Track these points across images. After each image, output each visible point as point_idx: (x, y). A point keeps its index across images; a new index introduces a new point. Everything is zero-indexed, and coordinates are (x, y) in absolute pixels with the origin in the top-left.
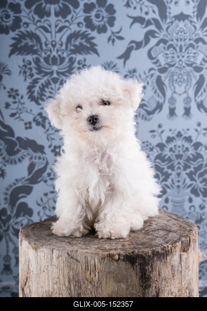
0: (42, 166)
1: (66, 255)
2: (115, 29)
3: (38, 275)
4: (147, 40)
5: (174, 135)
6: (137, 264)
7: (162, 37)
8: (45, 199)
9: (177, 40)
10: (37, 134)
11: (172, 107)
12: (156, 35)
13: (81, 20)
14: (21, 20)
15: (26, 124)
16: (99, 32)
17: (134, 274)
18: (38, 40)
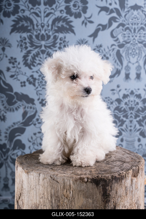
0: (33, 114)
1: (49, 178)
2: (88, 15)
3: (29, 192)
4: (110, 24)
5: (128, 93)
6: (100, 185)
7: (121, 22)
8: (34, 137)
9: (132, 24)
10: (29, 91)
11: (127, 72)
12: (117, 20)
13: (63, 8)
14: (19, 8)
15: (21, 83)
16: (76, 17)
17: (98, 192)
18: (31, 22)
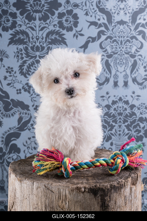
0: (27, 119)
1: (44, 187)
2: (78, 29)
3: (22, 201)
4: (99, 37)
5: (117, 100)
6: (99, 195)
7: (109, 35)
8: (29, 142)
9: (119, 37)
10: (24, 98)
11: (115, 80)
12: (105, 33)
13: (56, 23)
14: (16, 23)
15: (17, 90)
16: (68, 31)
17: (96, 203)
18: (27, 35)
